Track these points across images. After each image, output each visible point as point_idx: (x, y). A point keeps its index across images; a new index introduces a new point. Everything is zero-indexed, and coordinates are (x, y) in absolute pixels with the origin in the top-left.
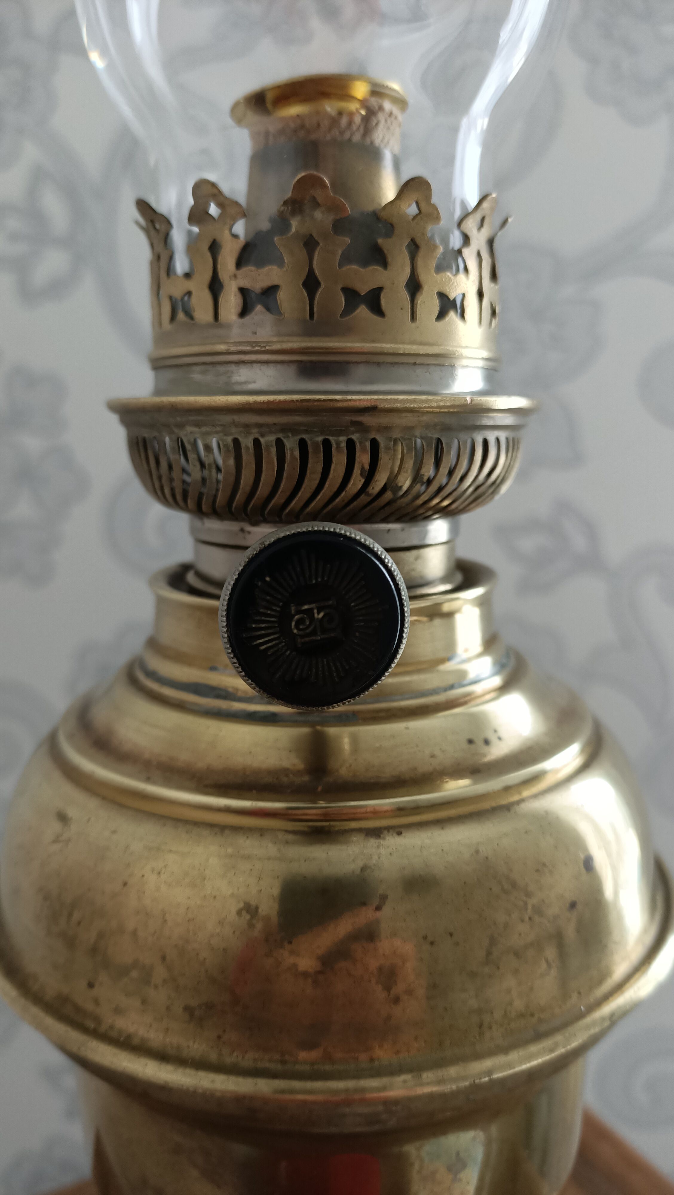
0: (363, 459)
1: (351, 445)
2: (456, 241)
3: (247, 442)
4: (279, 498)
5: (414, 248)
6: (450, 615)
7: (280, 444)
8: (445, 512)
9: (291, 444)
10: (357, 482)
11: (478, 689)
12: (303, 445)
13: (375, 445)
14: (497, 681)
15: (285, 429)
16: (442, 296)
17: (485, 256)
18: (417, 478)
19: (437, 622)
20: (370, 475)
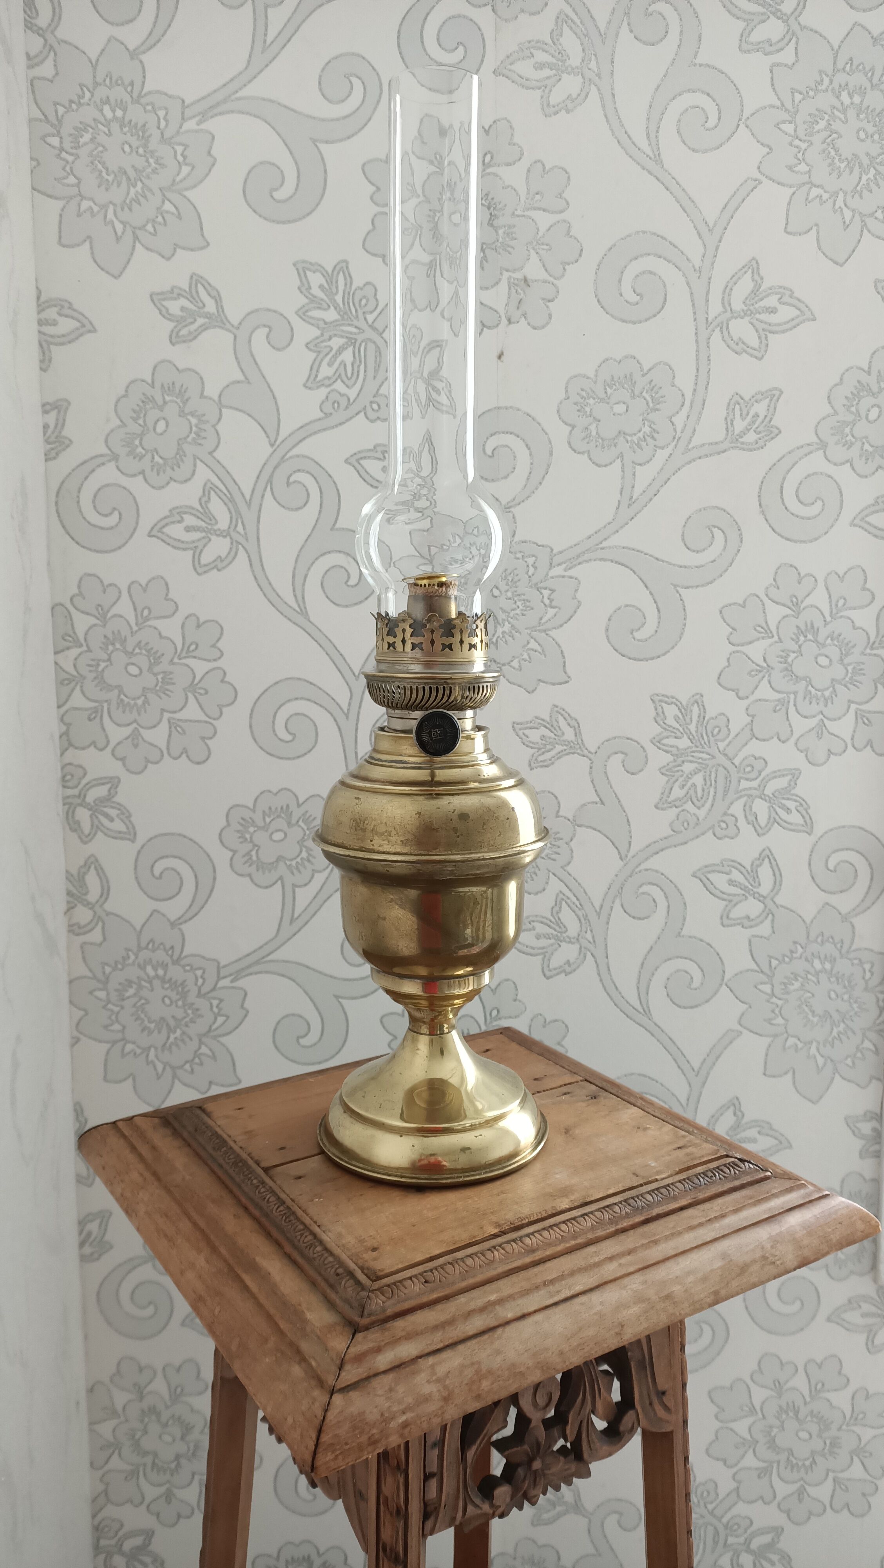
0: (447, 692)
1: (444, 688)
2: (474, 626)
3: (414, 687)
4: (423, 703)
5: (462, 631)
6: (473, 739)
7: (424, 688)
8: (472, 708)
9: (427, 688)
10: (445, 698)
11: (481, 763)
12: (430, 688)
13: (451, 688)
14: (489, 761)
15: (425, 683)
16: (470, 644)
17: (484, 630)
18: (463, 697)
19: (469, 741)
20: (449, 697)
